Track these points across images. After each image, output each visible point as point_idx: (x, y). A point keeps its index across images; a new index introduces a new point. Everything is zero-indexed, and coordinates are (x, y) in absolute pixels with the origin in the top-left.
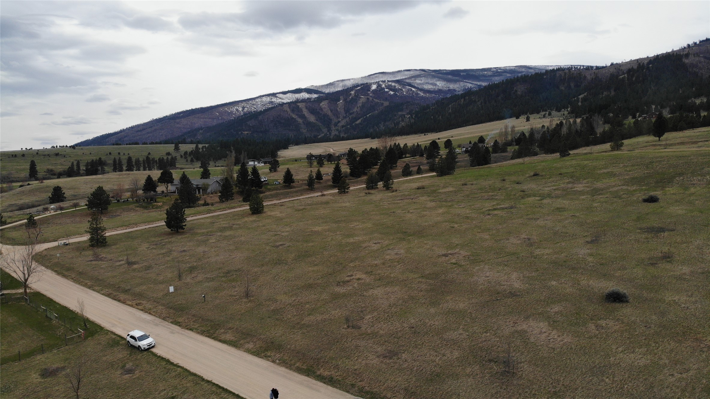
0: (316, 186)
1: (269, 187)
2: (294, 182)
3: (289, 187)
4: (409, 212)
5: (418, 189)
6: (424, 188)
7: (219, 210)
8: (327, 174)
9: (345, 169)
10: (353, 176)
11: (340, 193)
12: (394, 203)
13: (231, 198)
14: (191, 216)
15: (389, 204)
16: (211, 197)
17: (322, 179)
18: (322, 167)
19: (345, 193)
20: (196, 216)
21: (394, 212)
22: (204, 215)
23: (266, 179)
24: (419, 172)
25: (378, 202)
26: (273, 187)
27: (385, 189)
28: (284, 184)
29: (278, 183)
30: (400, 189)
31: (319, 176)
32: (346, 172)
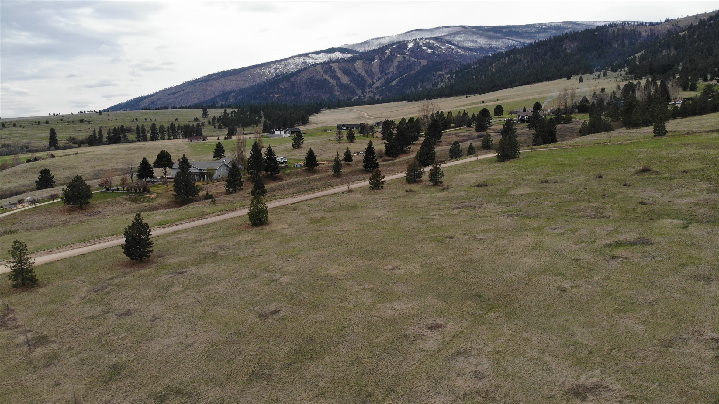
0: (344, 170)
1: (288, 171)
2: (317, 165)
3: (314, 172)
4: (475, 238)
5: (478, 186)
6: (486, 185)
7: (215, 214)
8: (359, 153)
9: (379, 146)
10: (389, 156)
11: (373, 189)
12: (449, 215)
13: (239, 188)
14: (176, 223)
15: (441, 216)
16: (217, 186)
17: (352, 161)
18: (353, 142)
19: (378, 189)
20: (183, 224)
21: (451, 238)
22: (193, 221)
23: (286, 160)
24: (471, 151)
25: (425, 210)
26: (292, 172)
27: (431, 184)
28: (306, 168)
29: (299, 166)
30: (454, 185)
31: (348, 157)
32: (381, 151)
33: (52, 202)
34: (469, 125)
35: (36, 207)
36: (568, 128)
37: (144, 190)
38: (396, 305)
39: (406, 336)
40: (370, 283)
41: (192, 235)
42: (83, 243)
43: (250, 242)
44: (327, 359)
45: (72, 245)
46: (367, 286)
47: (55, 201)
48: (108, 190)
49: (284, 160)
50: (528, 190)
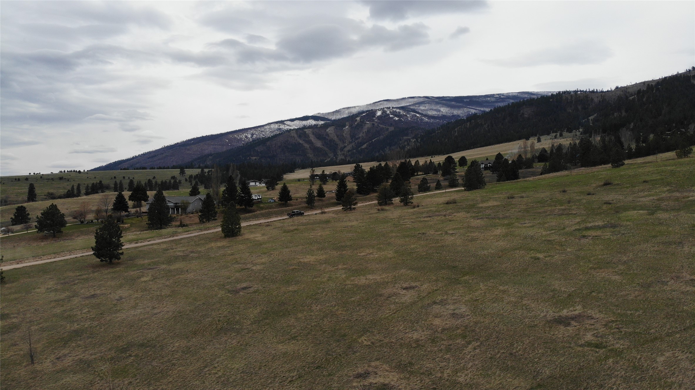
0: (316, 204)
1: (262, 205)
2: (291, 200)
3: (286, 205)
4: (446, 233)
5: (447, 203)
6: (455, 203)
7: (187, 233)
8: (331, 191)
9: (351, 185)
10: (361, 193)
11: (345, 210)
12: (421, 222)
13: (213, 218)
14: (148, 240)
15: (412, 222)
16: (191, 217)
17: (324, 196)
18: (326, 184)
19: (351, 210)
20: (155, 240)
21: (423, 234)
22: (165, 238)
23: (260, 197)
24: (439, 187)
25: (397, 220)
26: (266, 206)
27: (402, 204)
28: (280, 202)
29: (273, 201)
30: (423, 204)
31: (321, 193)
32: (353, 189)
33: (27, 232)
34: (436, 173)
35: (9, 236)
36: (530, 172)
37: (118, 222)
38: (370, 277)
39: (381, 295)
40: (344, 264)
41: (164, 246)
42: (54, 255)
43: (223, 247)
44: (300, 315)
45: (42, 257)
46: (340, 267)
47: (28, 232)
48: (82, 222)
49: (258, 197)
50: (495, 203)
